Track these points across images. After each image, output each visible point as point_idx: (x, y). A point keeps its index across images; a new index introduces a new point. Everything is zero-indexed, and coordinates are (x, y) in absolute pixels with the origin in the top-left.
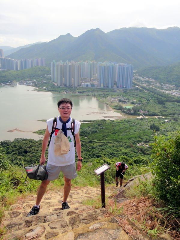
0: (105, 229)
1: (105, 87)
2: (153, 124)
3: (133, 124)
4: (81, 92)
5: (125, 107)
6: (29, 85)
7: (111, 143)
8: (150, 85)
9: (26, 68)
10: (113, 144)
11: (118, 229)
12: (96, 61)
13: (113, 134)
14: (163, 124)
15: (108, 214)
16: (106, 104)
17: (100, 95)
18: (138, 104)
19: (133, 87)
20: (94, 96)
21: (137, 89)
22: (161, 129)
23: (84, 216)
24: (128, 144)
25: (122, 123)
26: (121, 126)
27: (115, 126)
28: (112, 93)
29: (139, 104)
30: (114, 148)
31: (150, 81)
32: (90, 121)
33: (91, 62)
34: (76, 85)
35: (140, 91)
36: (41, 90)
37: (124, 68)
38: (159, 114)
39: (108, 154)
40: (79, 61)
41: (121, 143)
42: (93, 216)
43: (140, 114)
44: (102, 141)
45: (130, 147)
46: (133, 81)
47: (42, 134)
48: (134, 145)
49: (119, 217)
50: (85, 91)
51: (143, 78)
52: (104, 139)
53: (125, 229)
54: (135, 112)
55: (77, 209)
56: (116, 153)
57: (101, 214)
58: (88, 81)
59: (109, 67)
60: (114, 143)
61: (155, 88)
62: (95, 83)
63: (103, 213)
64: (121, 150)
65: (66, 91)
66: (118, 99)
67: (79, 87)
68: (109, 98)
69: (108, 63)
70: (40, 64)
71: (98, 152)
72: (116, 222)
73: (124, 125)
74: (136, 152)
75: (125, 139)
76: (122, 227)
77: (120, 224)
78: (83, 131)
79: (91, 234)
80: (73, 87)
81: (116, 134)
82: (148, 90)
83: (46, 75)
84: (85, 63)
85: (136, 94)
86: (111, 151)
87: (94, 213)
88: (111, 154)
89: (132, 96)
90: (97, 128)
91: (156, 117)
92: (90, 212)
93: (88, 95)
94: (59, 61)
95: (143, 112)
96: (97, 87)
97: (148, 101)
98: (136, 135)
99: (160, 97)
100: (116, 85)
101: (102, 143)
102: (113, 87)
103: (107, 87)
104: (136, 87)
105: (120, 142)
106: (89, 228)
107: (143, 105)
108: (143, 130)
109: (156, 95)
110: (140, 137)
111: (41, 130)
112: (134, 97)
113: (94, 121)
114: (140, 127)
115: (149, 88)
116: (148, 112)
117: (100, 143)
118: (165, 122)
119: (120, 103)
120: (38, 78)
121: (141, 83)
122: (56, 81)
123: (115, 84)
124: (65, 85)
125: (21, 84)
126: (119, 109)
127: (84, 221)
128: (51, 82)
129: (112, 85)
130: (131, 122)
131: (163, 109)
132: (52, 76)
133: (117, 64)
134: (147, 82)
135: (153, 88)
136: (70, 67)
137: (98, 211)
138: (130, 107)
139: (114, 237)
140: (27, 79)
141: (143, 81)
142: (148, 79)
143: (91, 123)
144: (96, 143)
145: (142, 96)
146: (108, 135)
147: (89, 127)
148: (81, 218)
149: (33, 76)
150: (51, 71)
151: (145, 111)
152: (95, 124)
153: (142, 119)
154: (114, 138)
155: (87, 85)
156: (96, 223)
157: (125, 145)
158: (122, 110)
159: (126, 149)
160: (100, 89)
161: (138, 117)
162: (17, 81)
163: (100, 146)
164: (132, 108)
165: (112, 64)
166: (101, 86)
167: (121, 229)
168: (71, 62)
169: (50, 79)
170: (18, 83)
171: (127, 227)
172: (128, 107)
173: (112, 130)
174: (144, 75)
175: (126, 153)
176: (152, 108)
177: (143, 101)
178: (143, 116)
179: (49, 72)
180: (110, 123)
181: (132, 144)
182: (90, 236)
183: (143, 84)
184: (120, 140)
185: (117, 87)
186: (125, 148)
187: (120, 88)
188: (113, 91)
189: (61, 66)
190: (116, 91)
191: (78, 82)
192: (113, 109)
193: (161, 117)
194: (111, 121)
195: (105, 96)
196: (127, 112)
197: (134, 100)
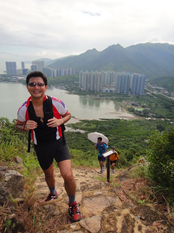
0: (105, 196)
1: (121, 92)
2: (160, 125)
3: (143, 124)
4: (101, 96)
5: (137, 110)
6: (62, 89)
7: (123, 138)
8: (160, 92)
9: (60, 75)
10: (124, 139)
11: (115, 197)
12: (115, 71)
13: (125, 130)
14: (168, 126)
15: (110, 187)
16: (121, 106)
17: (116, 99)
18: (147, 108)
19: (144, 93)
20: (112, 99)
21: (148, 95)
22: (166, 129)
23: (92, 186)
24: (137, 140)
25: (134, 122)
26: (133, 125)
27: (128, 124)
28: (127, 98)
29: (149, 108)
30: (125, 142)
31: (160, 88)
32: (108, 119)
33: (111, 72)
34: (98, 90)
35: (151, 97)
36: (71, 93)
37: (138, 77)
38: (165, 116)
39: (120, 146)
40: (101, 71)
41: (131, 139)
42: (99, 187)
43: (149, 116)
44: (116, 136)
45: (139, 142)
46: (145, 88)
47: (70, 127)
48: (142, 141)
49: (117, 189)
50: (105, 95)
51: (154, 86)
52: (118, 134)
53: (120, 197)
54: (145, 114)
55: (88, 181)
56: (127, 146)
57: (105, 186)
58: (108, 88)
59: (125, 77)
60: (126, 138)
61: (163, 95)
62: (113, 89)
63: (106, 185)
64: (131, 144)
65: (89, 95)
66: (131, 103)
67: (100, 92)
68: (124, 102)
69: (125, 73)
70: (71, 73)
71: (112, 144)
72: (114, 192)
73: (135, 124)
74: (143, 147)
75: (135, 136)
76: (118, 196)
77: (117, 194)
78: (101, 126)
79: (95, 198)
80: (95, 92)
81: (128, 131)
82: (157, 96)
83: (75, 82)
84: (106, 73)
85: (146, 99)
86: (123, 144)
87: (99, 185)
88: (123, 147)
89: (143, 101)
90: (113, 125)
91: (163, 119)
92: (97, 183)
93: (107, 99)
94: (86, 71)
95: (151, 114)
96: (115, 93)
97: (157, 106)
98: (144, 133)
99: (168, 102)
100: (130, 92)
101: (116, 137)
102: (128, 93)
103: (123, 92)
104: (147, 94)
105: (131, 137)
106: (93, 193)
107: (152, 108)
108: (151, 129)
109: (163, 101)
110: (147, 135)
111: (69, 124)
112: (144, 102)
113: (111, 119)
114: (148, 127)
115: (158, 94)
116: (156, 114)
117: (115, 137)
118: (170, 124)
119: (133, 107)
120: (69, 83)
121: (152, 90)
122: (82, 86)
123: (129, 90)
124: (90, 90)
125: (57, 88)
126: (131, 111)
127: (91, 189)
128: (79, 87)
129: (127, 91)
130: (141, 122)
131: (169, 113)
132: (80, 82)
133: (132, 75)
134: (157, 89)
135: (161, 95)
136: (94, 75)
137: (103, 183)
138: (141, 109)
139: (111, 202)
140: (61, 84)
141: (154, 89)
142: (158, 87)
143: (108, 121)
144: (111, 137)
145: (152, 101)
146: (121, 131)
147: (106, 124)
148: (90, 187)
149: (66, 82)
150: (79, 78)
151: (153, 113)
152: (111, 122)
153: (150, 120)
154: (126, 134)
155: (107, 91)
156: (99, 191)
157: (135, 140)
158: (134, 112)
159: (136, 143)
160: (116, 94)
161: (147, 119)
162: (53, 86)
163: (114, 139)
164: (143, 111)
165: (128, 74)
166: (118, 91)
167: (118, 197)
168: (95, 72)
169: (78, 85)
170: (54, 87)
171: (122, 196)
172: (139, 110)
173: (124, 128)
174: (154, 84)
175: (135, 147)
176: (160, 111)
177: (152, 105)
178: (151, 118)
179: (77, 80)
180: (124, 122)
181: (140, 140)
182: (93, 199)
183: (153, 91)
184: (130, 136)
185: (131, 93)
186: (134, 142)
187: (133, 94)
188: (128, 96)
189: (87, 74)
190: (130, 96)
191: (100, 88)
192: (127, 110)
193: (167, 119)
194: (124, 120)
195: (121, 100)
196: (138, 114)
197: (145, 104)
